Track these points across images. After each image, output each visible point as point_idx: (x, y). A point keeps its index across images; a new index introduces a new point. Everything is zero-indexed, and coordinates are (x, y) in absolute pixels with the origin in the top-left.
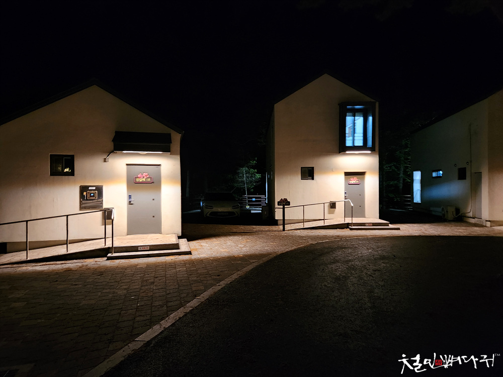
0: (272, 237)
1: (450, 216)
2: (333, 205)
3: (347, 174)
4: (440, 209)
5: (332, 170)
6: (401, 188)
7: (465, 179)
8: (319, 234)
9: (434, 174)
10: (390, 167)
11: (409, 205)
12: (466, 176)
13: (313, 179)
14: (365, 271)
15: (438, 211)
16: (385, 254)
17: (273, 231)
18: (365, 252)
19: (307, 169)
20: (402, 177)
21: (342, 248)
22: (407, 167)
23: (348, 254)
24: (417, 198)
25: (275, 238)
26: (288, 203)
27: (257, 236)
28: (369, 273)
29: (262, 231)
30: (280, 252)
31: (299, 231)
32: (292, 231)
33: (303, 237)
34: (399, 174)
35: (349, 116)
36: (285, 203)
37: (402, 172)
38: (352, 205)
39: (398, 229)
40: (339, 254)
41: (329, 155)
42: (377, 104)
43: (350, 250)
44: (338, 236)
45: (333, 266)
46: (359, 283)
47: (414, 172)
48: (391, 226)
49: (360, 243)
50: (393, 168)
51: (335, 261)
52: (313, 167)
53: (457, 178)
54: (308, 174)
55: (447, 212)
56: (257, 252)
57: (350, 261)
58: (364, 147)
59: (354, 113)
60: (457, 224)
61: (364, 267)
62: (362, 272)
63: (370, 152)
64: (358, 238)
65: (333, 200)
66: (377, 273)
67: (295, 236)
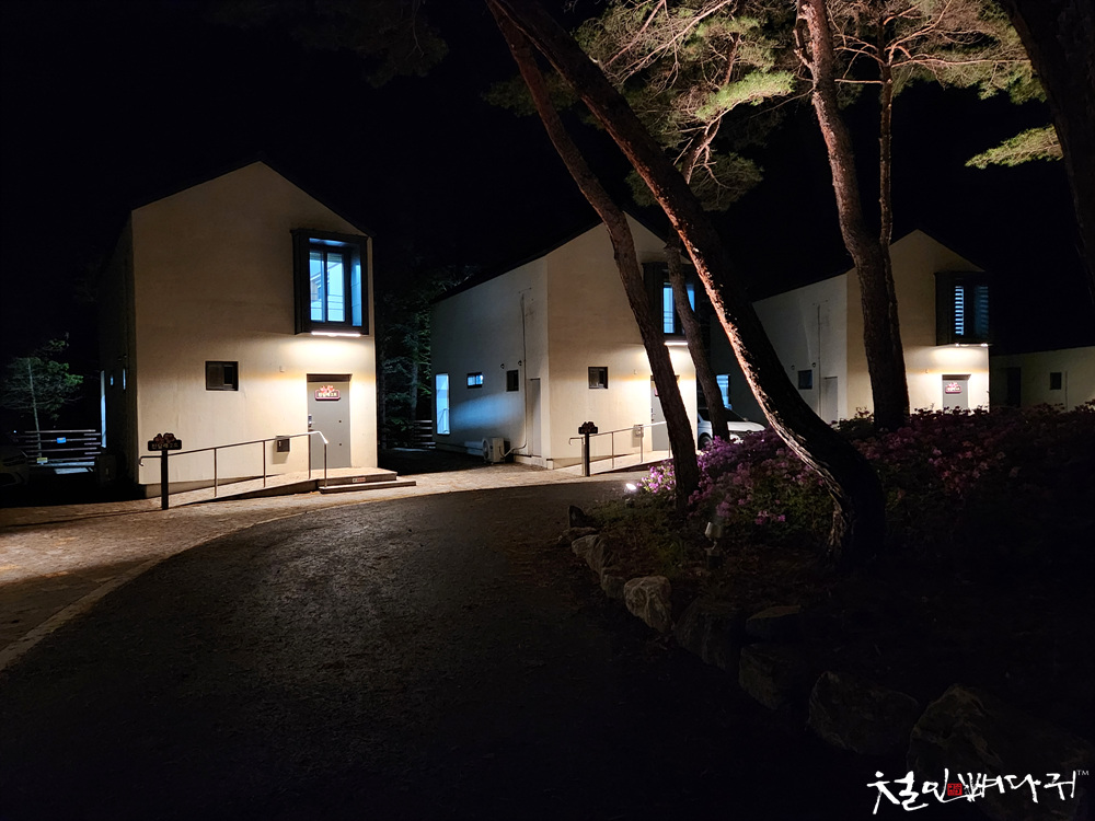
0: (138, 525)
1: (496, 456)
2: (283, 445)
3: (312, 378)
4: (480, 445)
5: (279, 369)
6: (414, 406)
7: (517, 390)
8: (255, 508)
9: (471, 381)
10: (394, 365)
11: (430, 440)
12: (517, 385)
13: (236, 388)
14: (361, 562)
15: (476, 447)
16: (392, 529)
17: (135, 512)
18: (357, 530)
19: (220, 366)
20: (415, 385)
21: (310, 528)
22: (424, 367)
23: (326, 537)
24: (443, 427)
25: (145, 527)
26: (177, 444)
27: (94, 526)
28: (368, 564)
29: (105, 516)
30: (168, 554)
31: (204, 506)
32: (186, 509)
33: (217, 517)
34: (410, 380)
35: (315, 258)
36: (167, 444)
37: (415, 377)
38: (326, 442)
39: (413, 484)
40: (305, 540)
41: (275, 337)
42: (370, 242)
43: (327, 531)
44: (298, 508)
45: (299, 563)
46: (353, 583)
47: (438, 377)
48: (400, 479)
49: (346, 515)
50: (400, 367)
51: (300, 554)
52: (236, 363)
53: (506, 388)
54: (225, 376)
55: (492, 448)
56: (107, 561)
57: (330, 549)
58: (347, 325)
59: (325, 252)
60: (505, 468)
61: (359, 555)
62: (356, 563)
63: (358, 335)
64: (340, 508)
65: (283, 433)
66: (382, 561)
67: (198, 517)
